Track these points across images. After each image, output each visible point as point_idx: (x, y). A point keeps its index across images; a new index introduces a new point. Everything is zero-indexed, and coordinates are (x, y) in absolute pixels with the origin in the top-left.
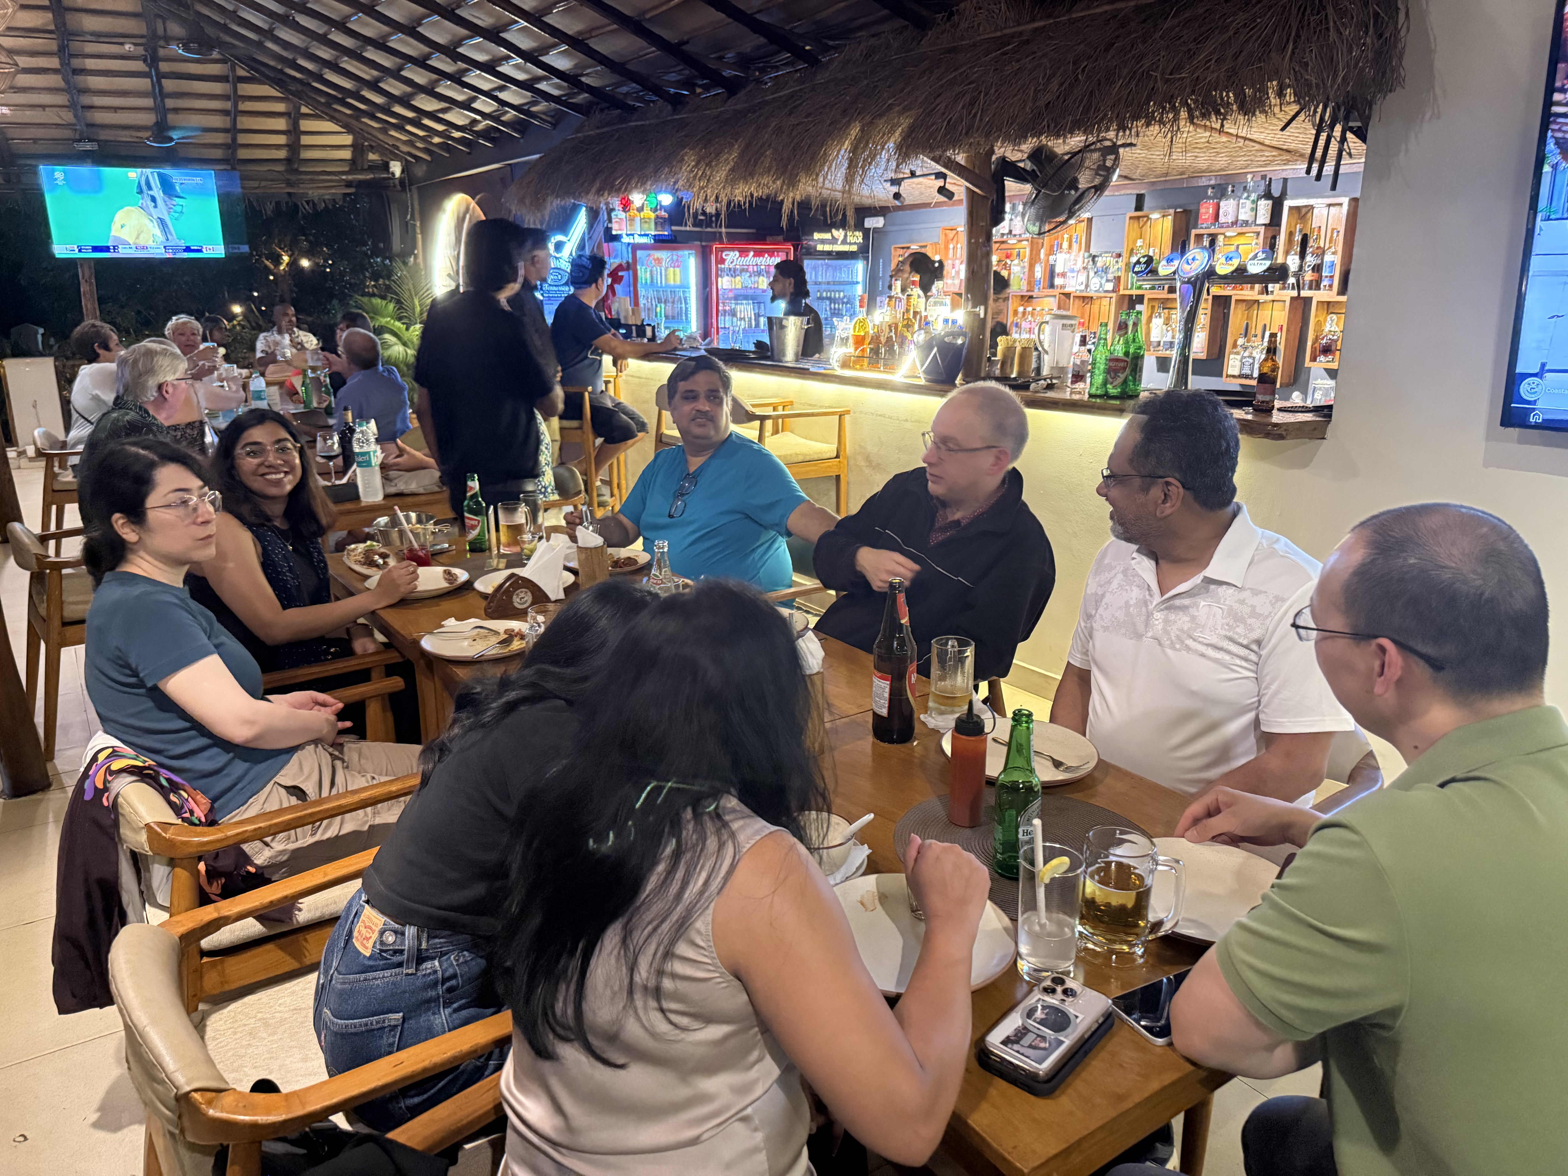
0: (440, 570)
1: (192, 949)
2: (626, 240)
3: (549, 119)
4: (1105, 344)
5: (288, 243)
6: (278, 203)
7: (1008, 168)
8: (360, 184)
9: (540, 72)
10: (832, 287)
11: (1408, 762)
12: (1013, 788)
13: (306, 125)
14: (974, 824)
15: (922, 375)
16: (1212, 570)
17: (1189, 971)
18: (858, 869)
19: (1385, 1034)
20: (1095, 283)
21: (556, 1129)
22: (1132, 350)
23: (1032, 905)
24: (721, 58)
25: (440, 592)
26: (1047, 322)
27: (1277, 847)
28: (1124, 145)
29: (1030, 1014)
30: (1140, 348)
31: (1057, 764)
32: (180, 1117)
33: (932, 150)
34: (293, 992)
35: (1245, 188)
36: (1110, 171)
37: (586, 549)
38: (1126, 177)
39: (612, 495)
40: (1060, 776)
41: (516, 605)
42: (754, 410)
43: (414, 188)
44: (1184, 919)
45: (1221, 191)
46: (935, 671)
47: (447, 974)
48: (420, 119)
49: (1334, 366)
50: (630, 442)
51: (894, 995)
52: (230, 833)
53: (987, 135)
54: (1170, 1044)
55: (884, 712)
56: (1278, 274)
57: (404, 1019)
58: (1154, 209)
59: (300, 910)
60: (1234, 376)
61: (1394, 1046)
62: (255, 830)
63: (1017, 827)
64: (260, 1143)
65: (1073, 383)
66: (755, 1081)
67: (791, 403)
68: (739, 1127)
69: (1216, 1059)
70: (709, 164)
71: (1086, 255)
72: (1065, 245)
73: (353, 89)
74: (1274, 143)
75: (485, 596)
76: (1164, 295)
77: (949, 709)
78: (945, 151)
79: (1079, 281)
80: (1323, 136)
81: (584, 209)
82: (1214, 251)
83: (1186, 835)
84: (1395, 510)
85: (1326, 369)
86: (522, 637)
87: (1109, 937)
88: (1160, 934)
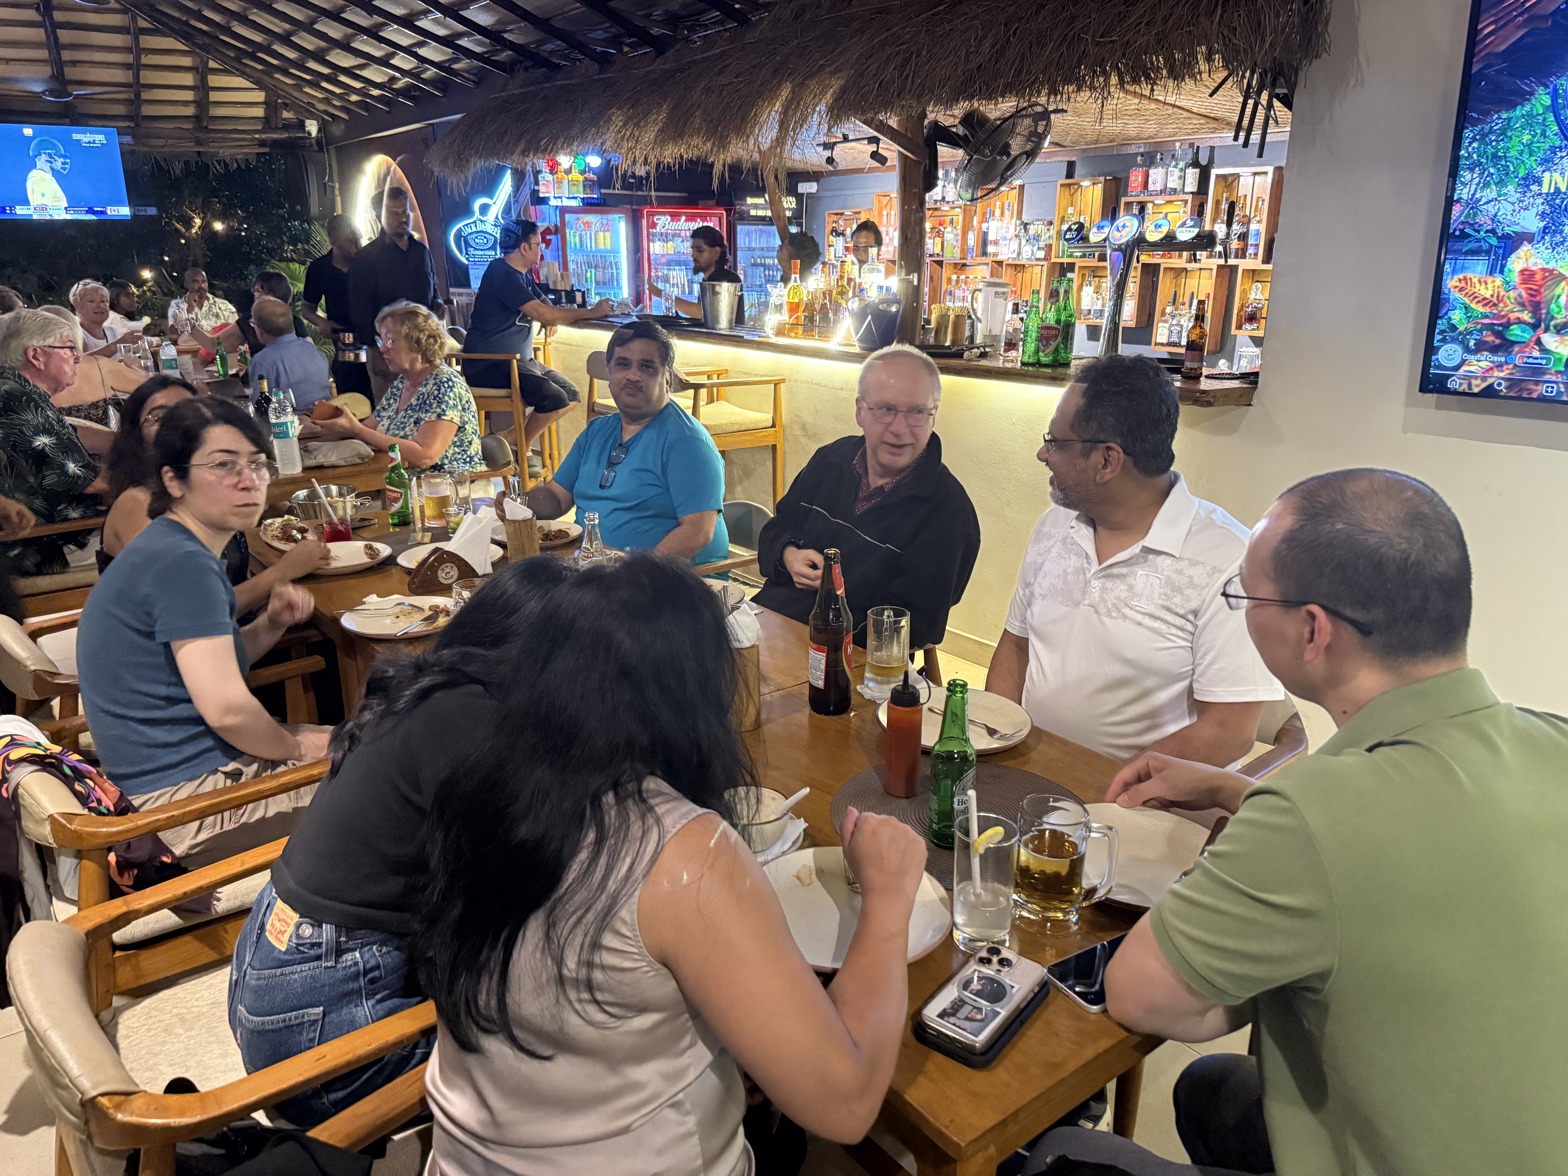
0: (361, 544)
1: (103, 944)
2: (553, 202)
3: (471, 77)
4: (1037, 312)
5: (200, 205)
6: (187, 163)
7: (942, 134)
8: (275, 143)
9: (461, 28)
10: (766, 254)
11: (1338, 726)
12: (949, 757)
13: (214, 80)
14: (910, 794)
15: (856, 343)
16: (1150, 541)
17: (1123, 937)
18: (794, 843)
19: (1313, 997)
20: (1027, 251)
21: (482, 1123)
22: (1063, 318)
23: (967, 876)
24: (648, 16)
25: (359, 568)
26: (980, 290)
27: (1206, 811)
28: (1056, 111)
29: (966, 985)
30: (1071, 316)
31: (992, 732)
32: (86, 1123)
33: (864, 112)
34: (211, 985)
35: (1173, 156)
36: (1041, 137)
37: (514, 521)
38: (1057, 144)
39: (544, 466)
40: (994, 744)
41: (441, 580)
42: (688, 378)
43: (331, 148)
44: (1118, 885)
45: (1148, 161)
46: (871, 642)
47: (369, 966)
48: (337, 76)
49: (1260, 333)
50: (561, 411)
51: (829, 971)
52: (140, 823)
53: (919, 97)
54: (1105, 1011)
55: (820, 684)
56: (1205, 241)
57: (324, 1014)
58: (1085, 177)
59: (219, 900)
60: (1162, 344)
61: (1323, 1008)
62: (168, 818)
63: (953, 796)
64: (174, 1146)
65: (1006, 351)
66: (688, 1067)
67: (726, 371)
68: (670, 1114)
69: (1149, 1025)
70: (637, 125)
71: (1018, 222)
72: (998, 212)
73: (265, 43)
74: (1202, 111)
75: (409, 571)
76: (1094, 262)
77: (886, 679)
78: (877, 113)
79: (1012, 249)
80: (1251, 102)
81: (509, 171)
82: (1143, 218)
83: (1118, 800)
84: (1323, 476)
85: (1251, 337)
86: (448, 613)
87: (1043, 904)
88: (1093, 901)
